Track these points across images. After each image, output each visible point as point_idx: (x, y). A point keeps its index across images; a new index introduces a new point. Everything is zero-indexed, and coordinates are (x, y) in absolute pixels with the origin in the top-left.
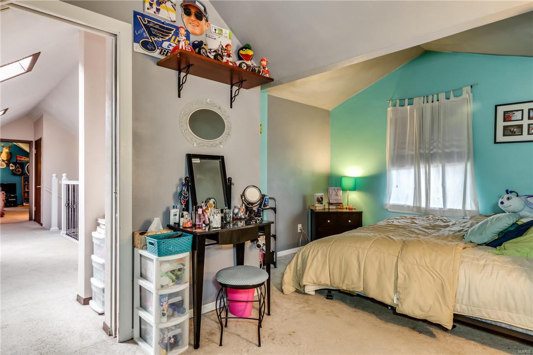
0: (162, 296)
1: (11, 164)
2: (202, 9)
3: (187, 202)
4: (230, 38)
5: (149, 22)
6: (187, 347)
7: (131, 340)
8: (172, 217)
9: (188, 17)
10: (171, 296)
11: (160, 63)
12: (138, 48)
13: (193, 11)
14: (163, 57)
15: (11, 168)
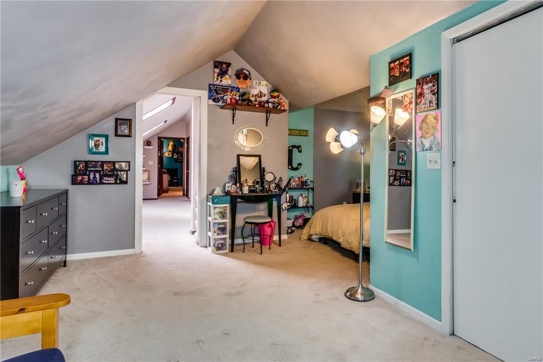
0: (215, 223)
1: (175, 154)
2: (248, 73)
3: (236, 180)
4: (266, 86)
5: (216, 88)
6: (228, 251)
7: (206, 247)
8: (227, 188)
9: (239, 80)
10: (219, 224)
11: (222, 107)
12: (211, 102)
13: (242, 76)
14: (223, 104)
15: (175, 157)
